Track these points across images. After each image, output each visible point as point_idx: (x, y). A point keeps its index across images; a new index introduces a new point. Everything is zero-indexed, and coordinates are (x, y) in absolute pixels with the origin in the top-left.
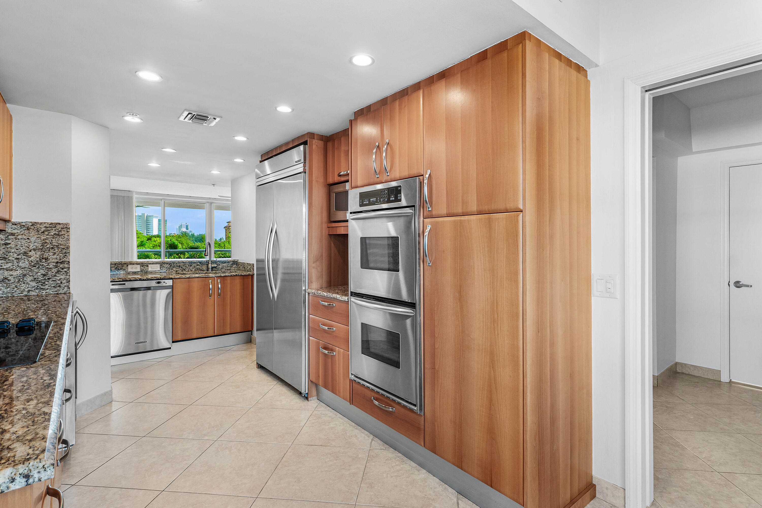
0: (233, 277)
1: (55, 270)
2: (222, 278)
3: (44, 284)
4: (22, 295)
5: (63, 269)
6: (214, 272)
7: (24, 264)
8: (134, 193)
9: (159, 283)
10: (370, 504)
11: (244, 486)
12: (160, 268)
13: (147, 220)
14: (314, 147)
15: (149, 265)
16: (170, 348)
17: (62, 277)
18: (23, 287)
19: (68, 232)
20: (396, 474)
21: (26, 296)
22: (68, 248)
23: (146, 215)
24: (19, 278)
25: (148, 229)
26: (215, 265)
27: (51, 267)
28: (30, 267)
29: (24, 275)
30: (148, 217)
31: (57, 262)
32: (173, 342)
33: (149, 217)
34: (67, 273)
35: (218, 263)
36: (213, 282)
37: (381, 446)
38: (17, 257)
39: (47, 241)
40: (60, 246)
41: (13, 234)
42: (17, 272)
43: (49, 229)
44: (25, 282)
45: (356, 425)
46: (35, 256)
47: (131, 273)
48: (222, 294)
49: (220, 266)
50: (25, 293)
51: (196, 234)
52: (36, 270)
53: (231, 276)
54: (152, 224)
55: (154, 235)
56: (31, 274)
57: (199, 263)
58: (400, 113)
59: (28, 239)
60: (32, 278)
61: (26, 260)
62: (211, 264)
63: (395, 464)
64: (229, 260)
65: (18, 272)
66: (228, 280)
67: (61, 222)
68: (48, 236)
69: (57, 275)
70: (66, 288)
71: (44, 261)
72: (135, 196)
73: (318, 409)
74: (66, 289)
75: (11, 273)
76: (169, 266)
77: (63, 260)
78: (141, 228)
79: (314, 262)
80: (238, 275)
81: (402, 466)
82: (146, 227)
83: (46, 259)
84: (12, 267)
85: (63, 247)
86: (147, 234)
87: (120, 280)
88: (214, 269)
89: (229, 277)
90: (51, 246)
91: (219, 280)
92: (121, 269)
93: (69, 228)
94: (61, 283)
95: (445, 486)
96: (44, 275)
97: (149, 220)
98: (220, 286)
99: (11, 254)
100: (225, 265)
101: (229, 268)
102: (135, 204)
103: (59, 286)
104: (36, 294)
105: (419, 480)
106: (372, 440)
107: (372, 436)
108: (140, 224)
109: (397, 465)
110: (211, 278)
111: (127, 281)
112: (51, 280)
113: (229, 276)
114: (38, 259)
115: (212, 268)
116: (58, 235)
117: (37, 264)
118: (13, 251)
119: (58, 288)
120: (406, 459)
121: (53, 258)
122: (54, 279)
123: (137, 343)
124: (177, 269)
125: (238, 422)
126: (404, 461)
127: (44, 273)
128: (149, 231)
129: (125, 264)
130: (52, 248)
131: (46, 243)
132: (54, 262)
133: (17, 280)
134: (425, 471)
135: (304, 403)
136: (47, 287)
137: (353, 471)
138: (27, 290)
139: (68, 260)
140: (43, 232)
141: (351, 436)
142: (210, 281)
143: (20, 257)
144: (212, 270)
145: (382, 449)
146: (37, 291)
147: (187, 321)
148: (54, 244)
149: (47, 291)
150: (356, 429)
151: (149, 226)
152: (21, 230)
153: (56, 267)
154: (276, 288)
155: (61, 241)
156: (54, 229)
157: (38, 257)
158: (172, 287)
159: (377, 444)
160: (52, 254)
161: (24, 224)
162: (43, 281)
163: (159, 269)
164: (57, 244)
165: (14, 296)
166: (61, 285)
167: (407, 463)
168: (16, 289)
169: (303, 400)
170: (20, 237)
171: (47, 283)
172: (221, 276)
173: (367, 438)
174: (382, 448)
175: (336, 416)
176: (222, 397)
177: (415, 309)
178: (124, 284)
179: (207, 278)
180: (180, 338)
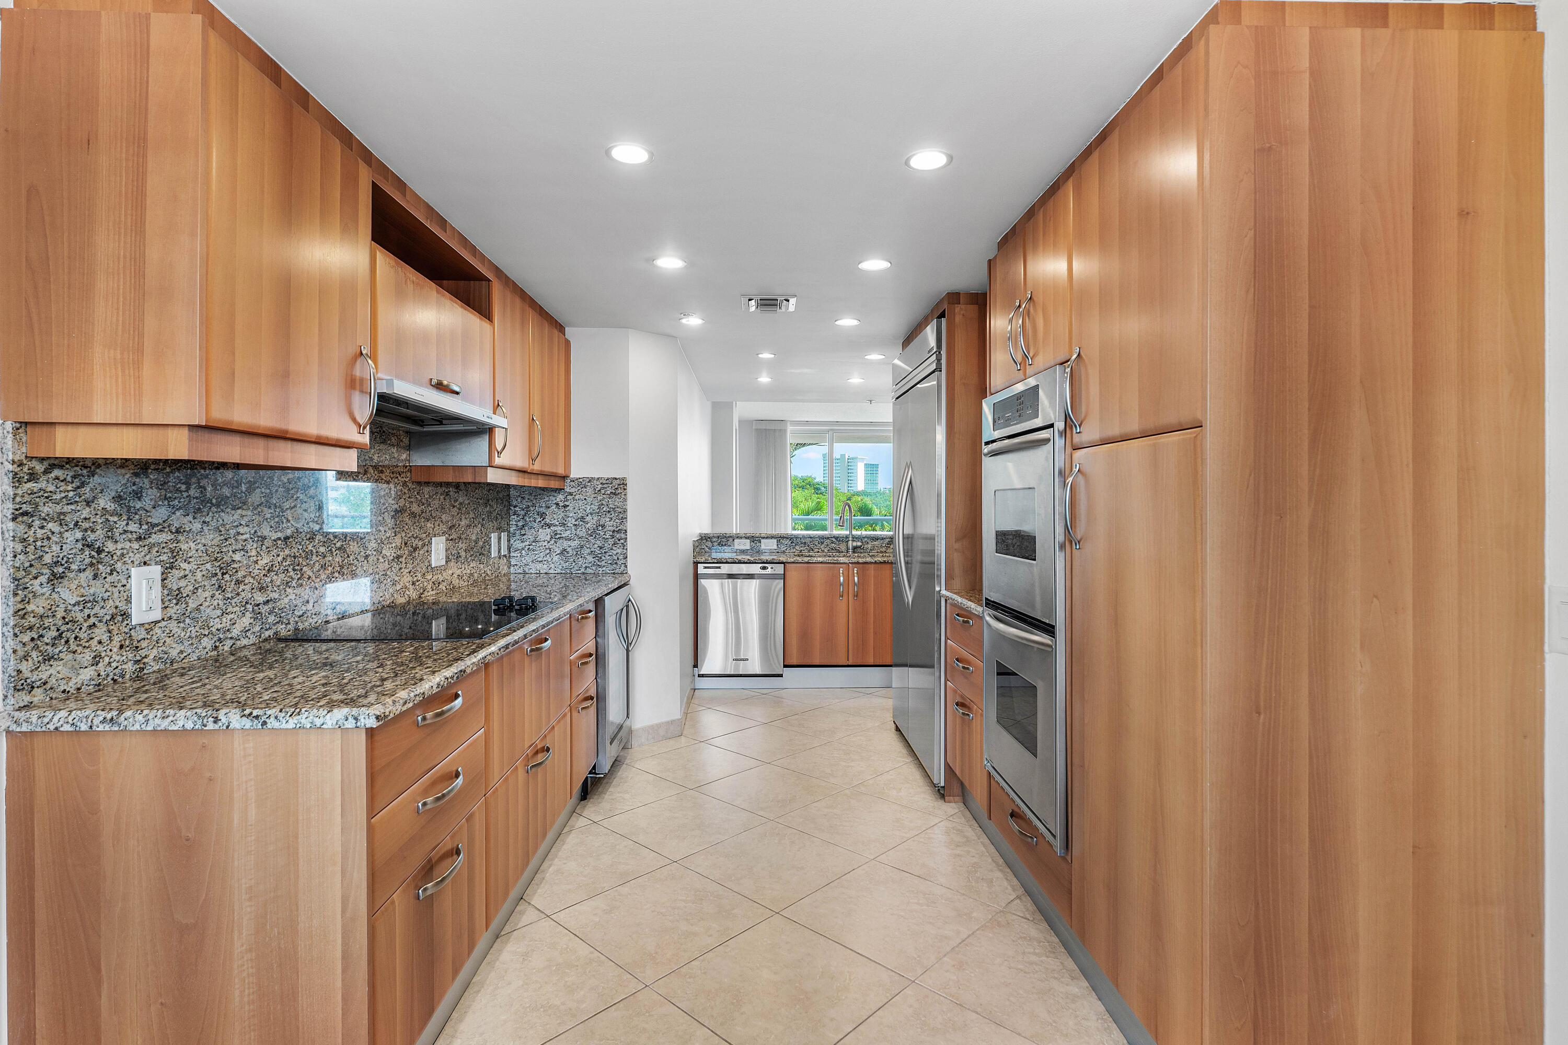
0: (880, 566)
1: (611, 541)
2: (861, 566)
3: (600, 559)
4: (579, 572)
5: (619, 540)
6: (856, 555)
7: (582, 532)
8: (788, 424)
9: (764, 568)
10: (939, 991)
11: (770, 892)
12: (777, 545)
13: (851, 466)
14: (958, 319)
15: (762, 541)
16: (781, 676)
17: (619, 551)
18: (581, 561)
19: (625, 489)
20: (1022, 967)
21: (583, 573)
22: (625, 511)
24: (577, 550)
25: (850, 482)
26: (859, 544)
27: (607, 537)
28: (587, 537)
29: (582, 547)
30: (849, 460)
31: (614, 531)
32: (785, 666)
34: (624, 546)
35: (866, 539)
36: (846, 573)
37: (1026, 913)
38: (575, 523)
39: (604, 503)
40: (616, 509)
41: (571, 494)
42: (574, 542)
43: (605, 486)
44: (583, 555)
45: (1004, 865)
46: (592, 521)
47: (738, 551)
48: (860, 594)
49: (869, 546)
50: (583, 570)
52: (592, 541)
53: (876, 563)
56: (588, 546)
57: (834, 540)
58: (1044, 234)
59: (585, 499)
60: (589, 551)
61: (583, 526)
62: (853, 541)
63: (1032, 950)
64: (884, 535)
65: (576, 542)
66: (872, 570)
67: (617, 477)
68: (604, 496)
69: (614, 548)
70: (623, 565)
71: (600, 528)
72: (790, 428)
73: (953, 819)
74: (623, 568)
75: (569, 543)
76: (790, 543)
77: (620, 528)
79: (957, 540)
80: (888, 562)
81: (1046, 959)
83: (603, 526)
84: (570, 536)
85: (619, 510)
87: (714, 561)
88: (859, 550)
89: (873, 566)
90: (608, 509)
91: (855, 569)
92: (725, 545)
93: (626, 485)
94: (618, 559)
95: (1110, 1024)
96: (601, 548)
98: (856, 579)
99: (570, 519)
100: (876, 543)
101: (884, 549)
102: (790, 439)
103: (616, 563)
104: (593, 572)
105: (1061, 993)
106: (1018, 897)
107: (1021, 891)
109: (1035, 954)
110: (841, 565)
111: (723, 563)
112: (608, 554)
113: (871, 563)
114: (595, 526)
115: (855, 548)
116: (615, 494)
117: (593, 533)
118: (571, 515)
119: (615, 566)
120: (1063, 950)
121: (610, 525)
122: (611, 554)
123: (736, 660)
124: (801, 549)
125: (815, 804)
126: (1054, 952)
127: (600, 545)
128: (851, 485)
129: (731, 537)
130: (609, 512)
131: (603, 504)
132: (610, 531)
133: (575, 553)
134: (1087, 984)
135: (936, 803)
136: (603, 563)
137: (946, 932)
138: (584, 566)
139: (625, 528)
140: (599, 491)
141: (982, 879)
142: (841, 569)
143: (577, 523)
144: (854, 552)
145: (1026, 918)
146: (594, 568)
147: (805, 635)
148: (611, 506)
149: (604, 569)
150: (1001, 871)
151: (851, 476)
152: (578, 488)
153: (613, 537)
154: (910, 588)
155: (617, 501)
156: (611, 486)
157: (595, 523)
158: (784, 576)
159: (1022, 907)
160: (608, 520)
161: (581, 480)
162: (600, 556)
163: (775, 547)
164: (614, 507)
165: (572, 573)
166: (618, 562)
167: (1059, 957)
168: (574, 564)
169: (936, 798)
170: (577, 497)
171: (603, 558)
172: (858, 563)
173: (1010, 889)
174: (1028, 916)
175: (979, 839)
176: (815, 763)
177: (1054, 637)
178: (719, 568)
179: (836, 565)
180: (795, 662)
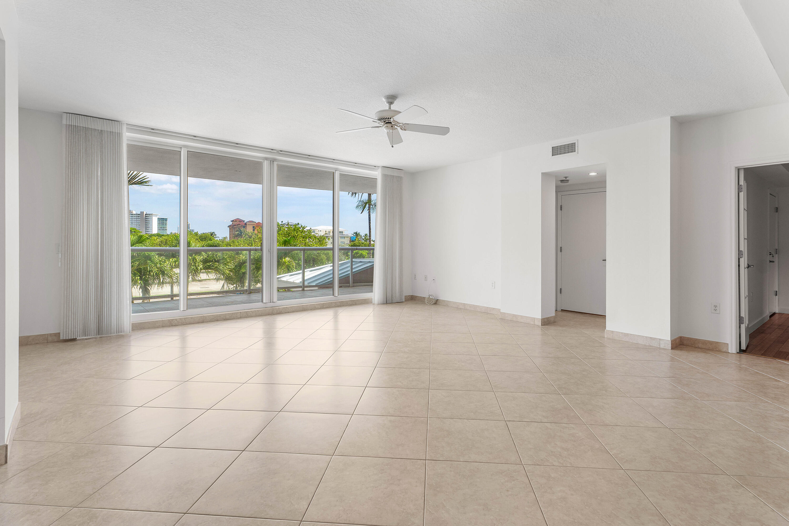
13: (146, 219)
23: (145, 213)
25: (147, 228)
30: (147, 216)
33: (149, 216)
51: (200, 233)
54: (152, 223)
55: (153, 234)
78: (140, 227)
82: (145, 226)
86: (146, 233)
97: (148, 219)
108: (138, 223)
128: (148, 230)
151: (148, 225)
